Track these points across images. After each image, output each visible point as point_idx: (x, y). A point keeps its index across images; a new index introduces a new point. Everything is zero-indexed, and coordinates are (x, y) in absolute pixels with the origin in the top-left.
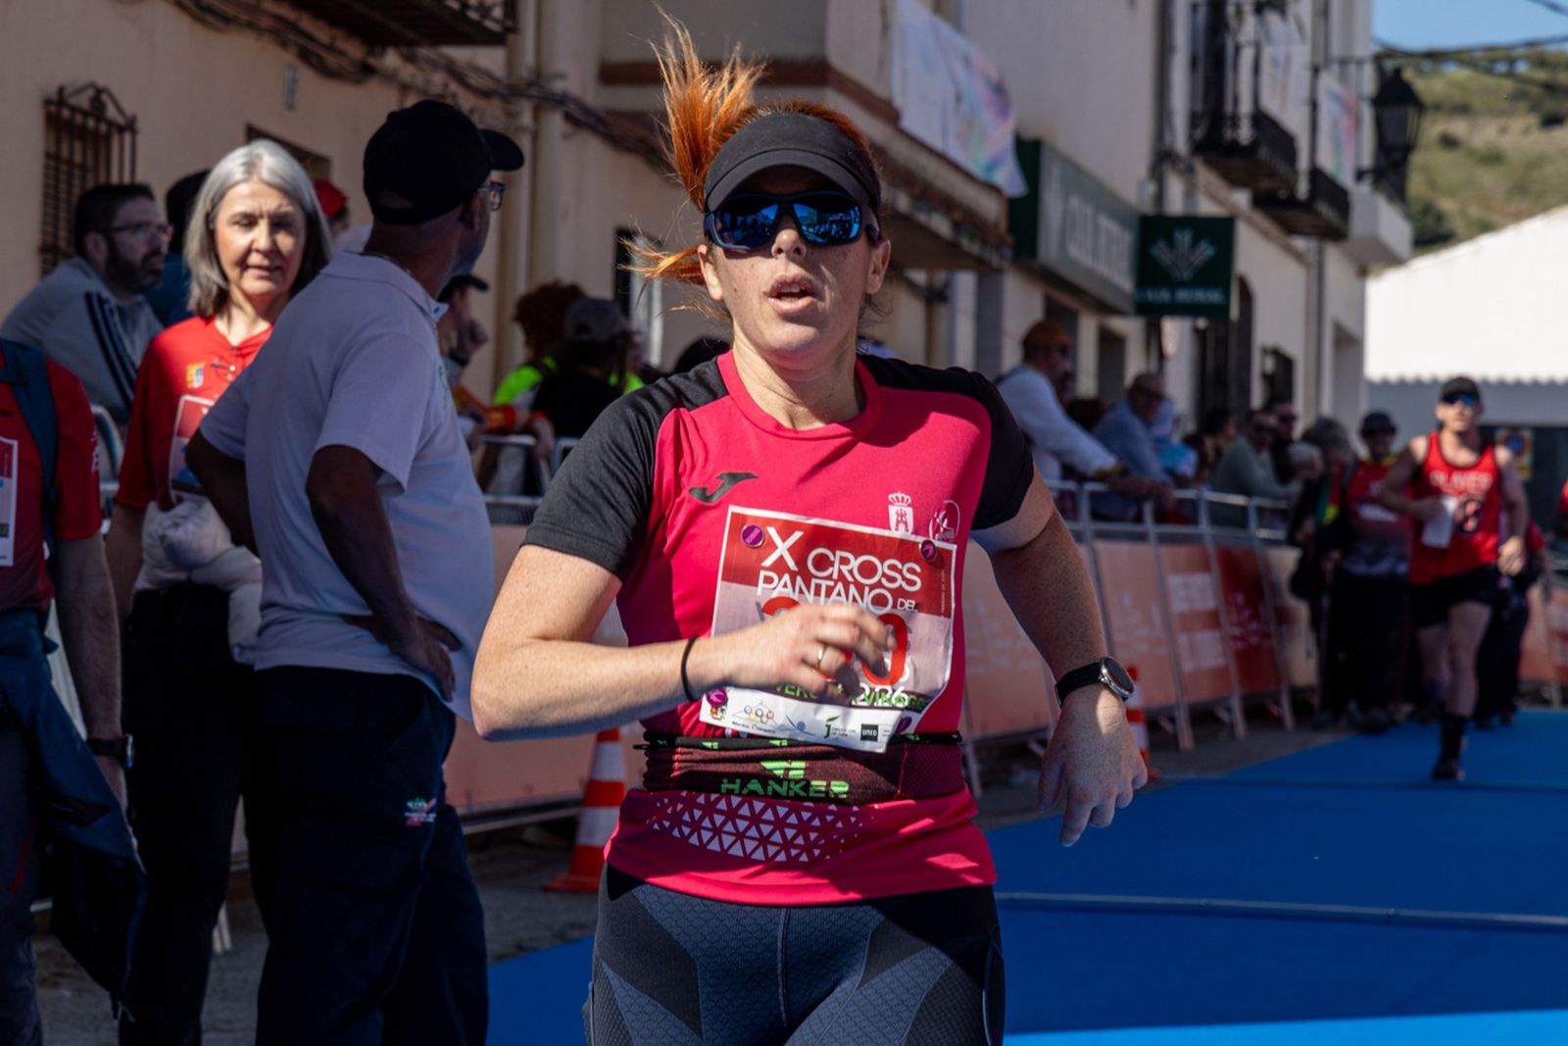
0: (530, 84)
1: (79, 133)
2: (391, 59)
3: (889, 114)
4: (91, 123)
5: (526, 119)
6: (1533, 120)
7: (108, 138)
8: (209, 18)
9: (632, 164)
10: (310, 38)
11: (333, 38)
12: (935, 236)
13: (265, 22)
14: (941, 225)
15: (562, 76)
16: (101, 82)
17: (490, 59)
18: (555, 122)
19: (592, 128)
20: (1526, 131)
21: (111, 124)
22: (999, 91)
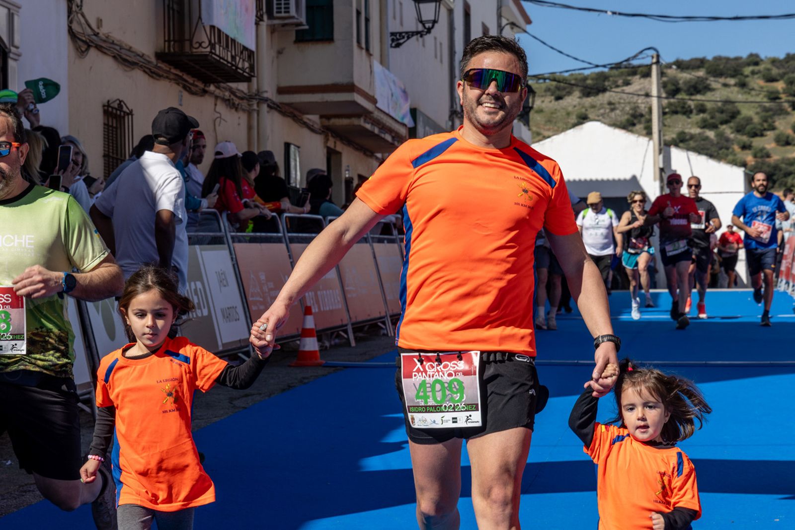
0: (256, 95)
1: (115, 116)
2: (212, 88)
3: (374, 101)
4: (118, 112)
5: (255, 107)
6: (553, 98)
7: (124, 117)
8: (154, 75)
9: (289, 121)
10: (186, 81)
11: (194, 81)
12: (387, 141)
13: (172, 76)
14: (388, 138)
15: (266, 92)
16: (121, 99)
17: (243, 86)
18: (264, 107)
19: (276, 109)
20: (551, 102)
21: (125, 112)
22: (404, 92)
